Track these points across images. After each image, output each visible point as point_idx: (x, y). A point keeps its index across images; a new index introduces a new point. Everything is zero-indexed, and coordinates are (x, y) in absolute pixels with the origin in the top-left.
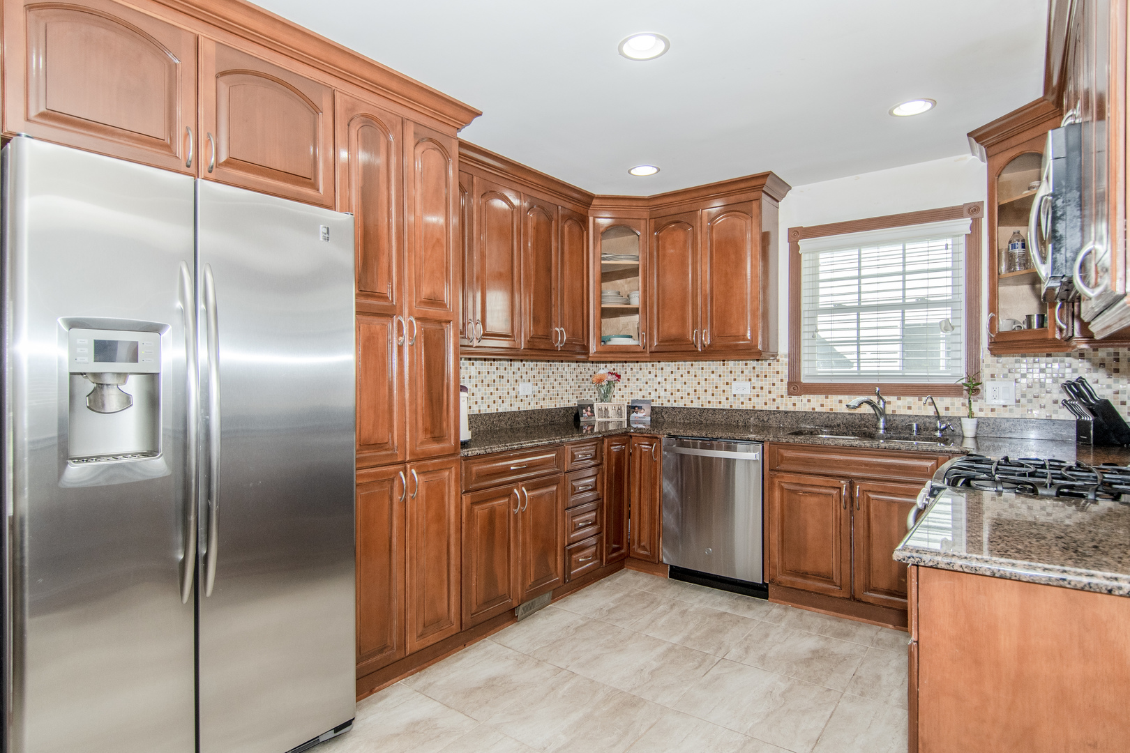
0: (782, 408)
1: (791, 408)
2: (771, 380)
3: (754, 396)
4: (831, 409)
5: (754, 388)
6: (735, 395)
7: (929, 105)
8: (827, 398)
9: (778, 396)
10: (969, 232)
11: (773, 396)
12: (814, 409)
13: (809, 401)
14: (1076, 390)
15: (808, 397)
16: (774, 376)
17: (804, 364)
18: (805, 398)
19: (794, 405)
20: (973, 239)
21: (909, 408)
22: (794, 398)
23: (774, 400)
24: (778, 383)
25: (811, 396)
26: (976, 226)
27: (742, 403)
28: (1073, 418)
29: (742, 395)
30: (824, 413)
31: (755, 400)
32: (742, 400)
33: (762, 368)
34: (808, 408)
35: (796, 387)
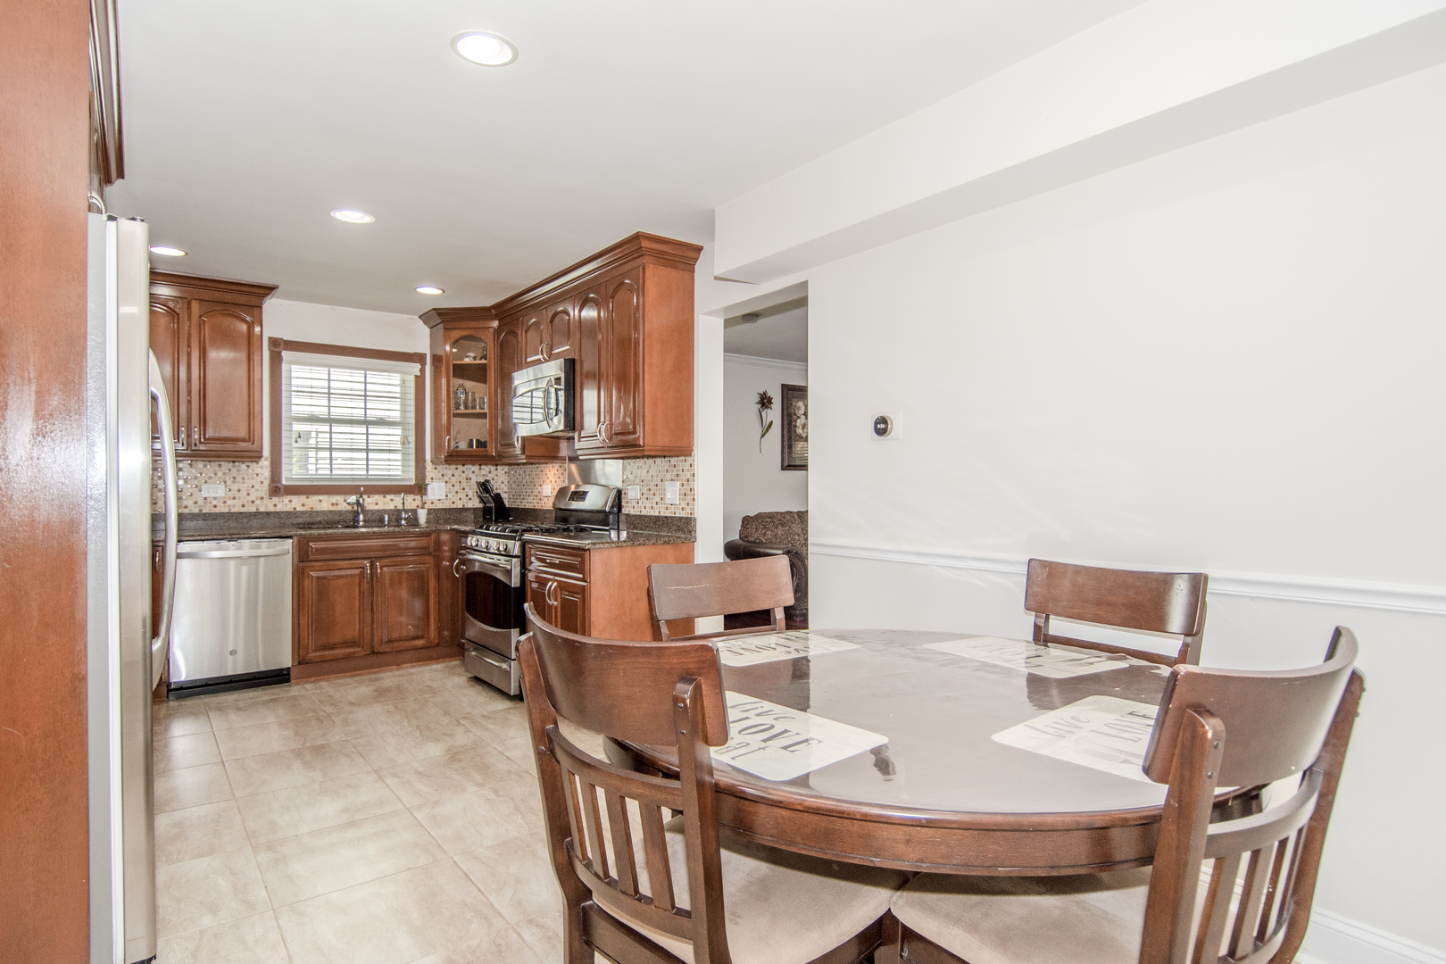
0: (262, 509)
1: (271, 509)
2: (249, 483)
3: (229, 498)
4: (312, 508)
5: (230, 490)
6: (206, 499)
7: (440, 292)
8: (308, 498)
9: (257, 498)
10: (419, 374)
11: (252, 498)
12: (295, 509)
13: (290, 501)
14: (484, 487)
15: (289, 497)
16: (253, 479)
17: (284, 467)
18: (286, 499)
19: (275, 505)
20: (420, 380)
21: (377, 504)
22: (275, 500)
23: (253, 502)
24: (258, 486)
25: (293, 497)
26: (422, 371)
27: (215, 506)
28: (481, 505)
29: (215, 498)
30: (307, 512)
31: (230, 502)
32: (215, 503)
33: (239, 471)
34: (289, 508)
35: (276, 489)
